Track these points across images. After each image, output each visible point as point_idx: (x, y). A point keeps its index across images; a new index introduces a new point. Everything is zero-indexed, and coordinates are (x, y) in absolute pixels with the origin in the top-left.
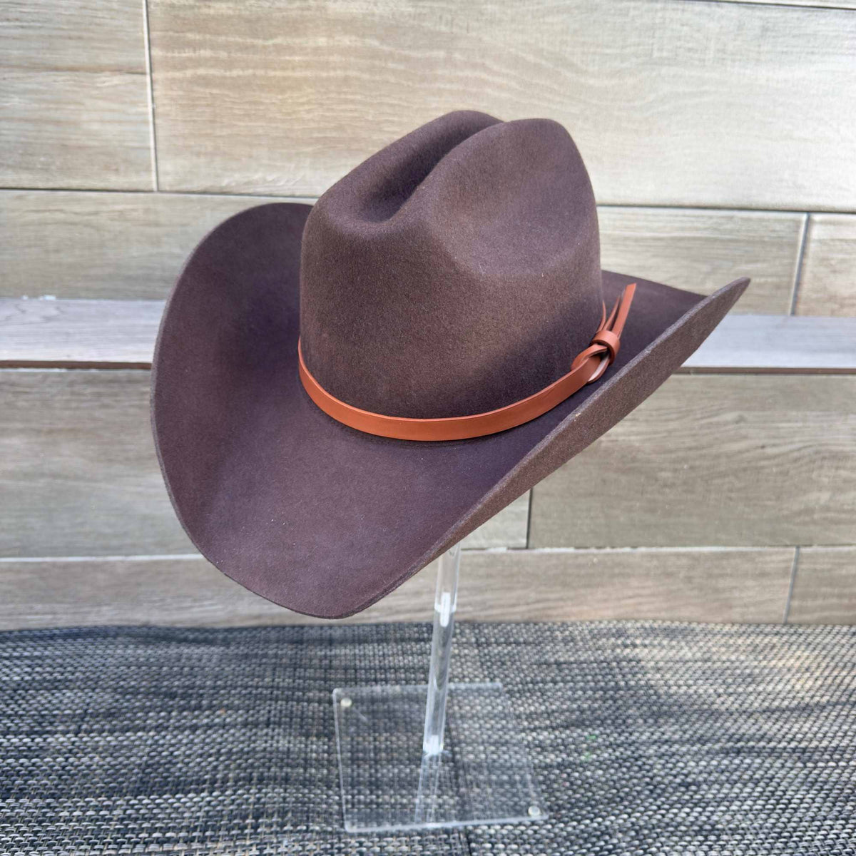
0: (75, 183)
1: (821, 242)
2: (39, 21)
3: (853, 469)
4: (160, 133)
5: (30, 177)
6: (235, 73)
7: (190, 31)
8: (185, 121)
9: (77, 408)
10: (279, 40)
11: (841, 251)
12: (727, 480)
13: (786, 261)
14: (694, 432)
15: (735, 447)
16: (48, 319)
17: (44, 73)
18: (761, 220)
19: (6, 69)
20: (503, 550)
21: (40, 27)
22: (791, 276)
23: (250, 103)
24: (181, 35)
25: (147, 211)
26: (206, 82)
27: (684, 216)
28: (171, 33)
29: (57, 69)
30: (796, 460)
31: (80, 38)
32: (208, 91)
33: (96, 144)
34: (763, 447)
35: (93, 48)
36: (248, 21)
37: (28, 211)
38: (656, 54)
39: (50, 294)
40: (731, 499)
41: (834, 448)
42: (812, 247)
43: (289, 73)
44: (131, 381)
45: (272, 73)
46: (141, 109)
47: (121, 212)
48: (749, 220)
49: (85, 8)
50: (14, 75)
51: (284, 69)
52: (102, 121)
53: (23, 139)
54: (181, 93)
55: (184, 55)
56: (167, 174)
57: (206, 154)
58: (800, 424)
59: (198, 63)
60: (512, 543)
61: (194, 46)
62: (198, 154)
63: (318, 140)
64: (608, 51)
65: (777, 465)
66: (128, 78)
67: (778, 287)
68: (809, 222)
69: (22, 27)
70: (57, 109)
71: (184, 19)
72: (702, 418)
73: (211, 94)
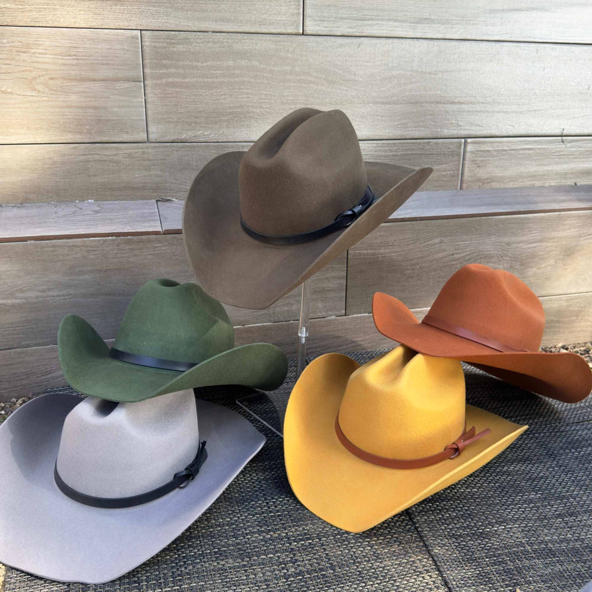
0: (105, 139)
1: (472, 152)
2: (86, 56)
3: (495, 262)
4: (149, 112)
5: (80, 136)
6: (187, 80)
7: (165, 59)
8: (163, 105)
9: (121, 257)
10: (209, 63)
11: (482, 156)
12: (437, 272)
13: (456, 163)
14: (421, 250)
15: (440, 255)
16: (97, 212)
17: (89, 83)
18: (443, 143)
19: (68, 81)
20: (334, 317)
21: (87, 59)
22: (458, 170)
23: (195, 95)
24: (160, 61)
25: (143, 153)
26: (173, 85)
27: (407, 143)
28: (154, 60)
29: (95, 80)
30: (469, 260)
31: (108, 64)
32: (174, 89)
33: (116, 118)
34: (453, 255)
35: (115, 69)
36: (194, 53)
37: (79, 155)
38: (390, 65)
39: (90, 199)
40: (440, 282)
41: (485, 253)
42: (468, 155)
43: (215, 80)
44: (149, 241)
45: (206, 80)
46: (140, 100)
47: (130, 154)
48: (437, 143)
49: (110, 49)
50: (72, 84)
51: (211, 78)
52: (119, 107)
53: (77, 117)
54: (160, 91)
55: (161, 71)
56: (153, 133)
57: (173, 122)
58: (469, 242)
59: (169, 75)
60: (338, 313)
61: (165, 67)
62: (169, 122)
63: (230, 113)
64: (368, 64)
65: (460, 263)
66: (133, 84)
67: (453, 176)
68: (465, 142)
69: (77, 59)
70: (95, 101)
71: (161, 53)
72: (425, 242)
73: (175, 91)
